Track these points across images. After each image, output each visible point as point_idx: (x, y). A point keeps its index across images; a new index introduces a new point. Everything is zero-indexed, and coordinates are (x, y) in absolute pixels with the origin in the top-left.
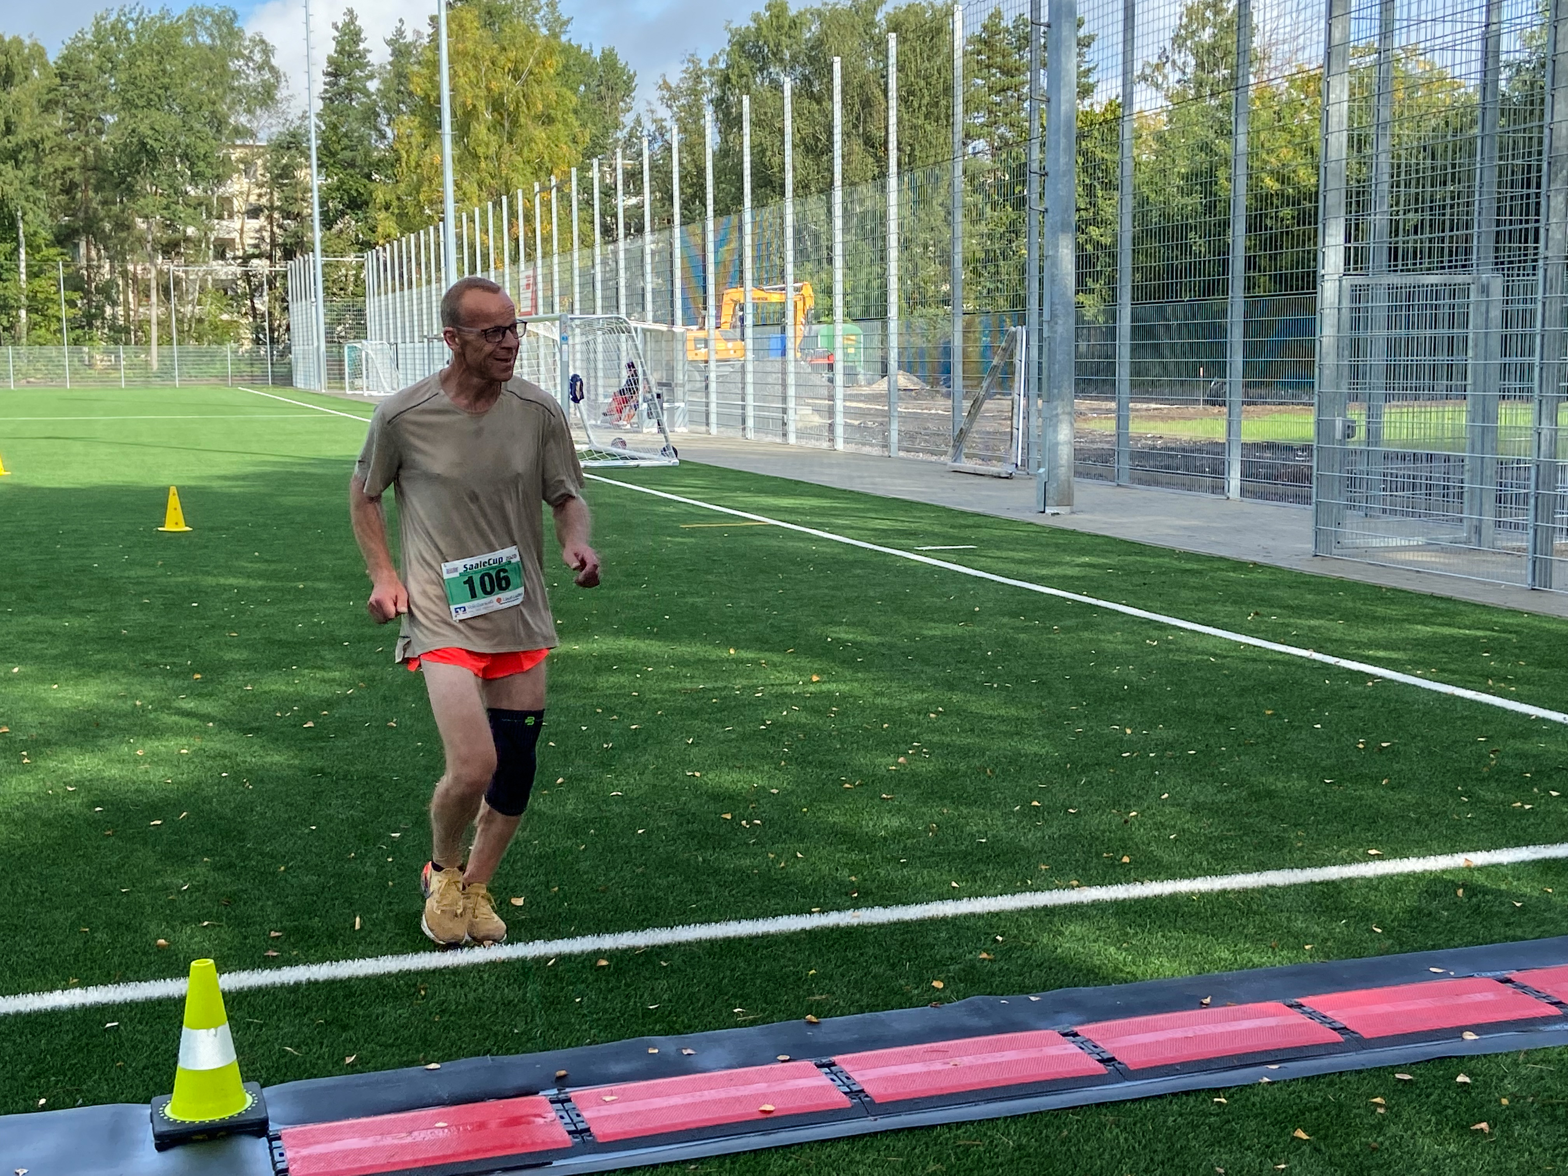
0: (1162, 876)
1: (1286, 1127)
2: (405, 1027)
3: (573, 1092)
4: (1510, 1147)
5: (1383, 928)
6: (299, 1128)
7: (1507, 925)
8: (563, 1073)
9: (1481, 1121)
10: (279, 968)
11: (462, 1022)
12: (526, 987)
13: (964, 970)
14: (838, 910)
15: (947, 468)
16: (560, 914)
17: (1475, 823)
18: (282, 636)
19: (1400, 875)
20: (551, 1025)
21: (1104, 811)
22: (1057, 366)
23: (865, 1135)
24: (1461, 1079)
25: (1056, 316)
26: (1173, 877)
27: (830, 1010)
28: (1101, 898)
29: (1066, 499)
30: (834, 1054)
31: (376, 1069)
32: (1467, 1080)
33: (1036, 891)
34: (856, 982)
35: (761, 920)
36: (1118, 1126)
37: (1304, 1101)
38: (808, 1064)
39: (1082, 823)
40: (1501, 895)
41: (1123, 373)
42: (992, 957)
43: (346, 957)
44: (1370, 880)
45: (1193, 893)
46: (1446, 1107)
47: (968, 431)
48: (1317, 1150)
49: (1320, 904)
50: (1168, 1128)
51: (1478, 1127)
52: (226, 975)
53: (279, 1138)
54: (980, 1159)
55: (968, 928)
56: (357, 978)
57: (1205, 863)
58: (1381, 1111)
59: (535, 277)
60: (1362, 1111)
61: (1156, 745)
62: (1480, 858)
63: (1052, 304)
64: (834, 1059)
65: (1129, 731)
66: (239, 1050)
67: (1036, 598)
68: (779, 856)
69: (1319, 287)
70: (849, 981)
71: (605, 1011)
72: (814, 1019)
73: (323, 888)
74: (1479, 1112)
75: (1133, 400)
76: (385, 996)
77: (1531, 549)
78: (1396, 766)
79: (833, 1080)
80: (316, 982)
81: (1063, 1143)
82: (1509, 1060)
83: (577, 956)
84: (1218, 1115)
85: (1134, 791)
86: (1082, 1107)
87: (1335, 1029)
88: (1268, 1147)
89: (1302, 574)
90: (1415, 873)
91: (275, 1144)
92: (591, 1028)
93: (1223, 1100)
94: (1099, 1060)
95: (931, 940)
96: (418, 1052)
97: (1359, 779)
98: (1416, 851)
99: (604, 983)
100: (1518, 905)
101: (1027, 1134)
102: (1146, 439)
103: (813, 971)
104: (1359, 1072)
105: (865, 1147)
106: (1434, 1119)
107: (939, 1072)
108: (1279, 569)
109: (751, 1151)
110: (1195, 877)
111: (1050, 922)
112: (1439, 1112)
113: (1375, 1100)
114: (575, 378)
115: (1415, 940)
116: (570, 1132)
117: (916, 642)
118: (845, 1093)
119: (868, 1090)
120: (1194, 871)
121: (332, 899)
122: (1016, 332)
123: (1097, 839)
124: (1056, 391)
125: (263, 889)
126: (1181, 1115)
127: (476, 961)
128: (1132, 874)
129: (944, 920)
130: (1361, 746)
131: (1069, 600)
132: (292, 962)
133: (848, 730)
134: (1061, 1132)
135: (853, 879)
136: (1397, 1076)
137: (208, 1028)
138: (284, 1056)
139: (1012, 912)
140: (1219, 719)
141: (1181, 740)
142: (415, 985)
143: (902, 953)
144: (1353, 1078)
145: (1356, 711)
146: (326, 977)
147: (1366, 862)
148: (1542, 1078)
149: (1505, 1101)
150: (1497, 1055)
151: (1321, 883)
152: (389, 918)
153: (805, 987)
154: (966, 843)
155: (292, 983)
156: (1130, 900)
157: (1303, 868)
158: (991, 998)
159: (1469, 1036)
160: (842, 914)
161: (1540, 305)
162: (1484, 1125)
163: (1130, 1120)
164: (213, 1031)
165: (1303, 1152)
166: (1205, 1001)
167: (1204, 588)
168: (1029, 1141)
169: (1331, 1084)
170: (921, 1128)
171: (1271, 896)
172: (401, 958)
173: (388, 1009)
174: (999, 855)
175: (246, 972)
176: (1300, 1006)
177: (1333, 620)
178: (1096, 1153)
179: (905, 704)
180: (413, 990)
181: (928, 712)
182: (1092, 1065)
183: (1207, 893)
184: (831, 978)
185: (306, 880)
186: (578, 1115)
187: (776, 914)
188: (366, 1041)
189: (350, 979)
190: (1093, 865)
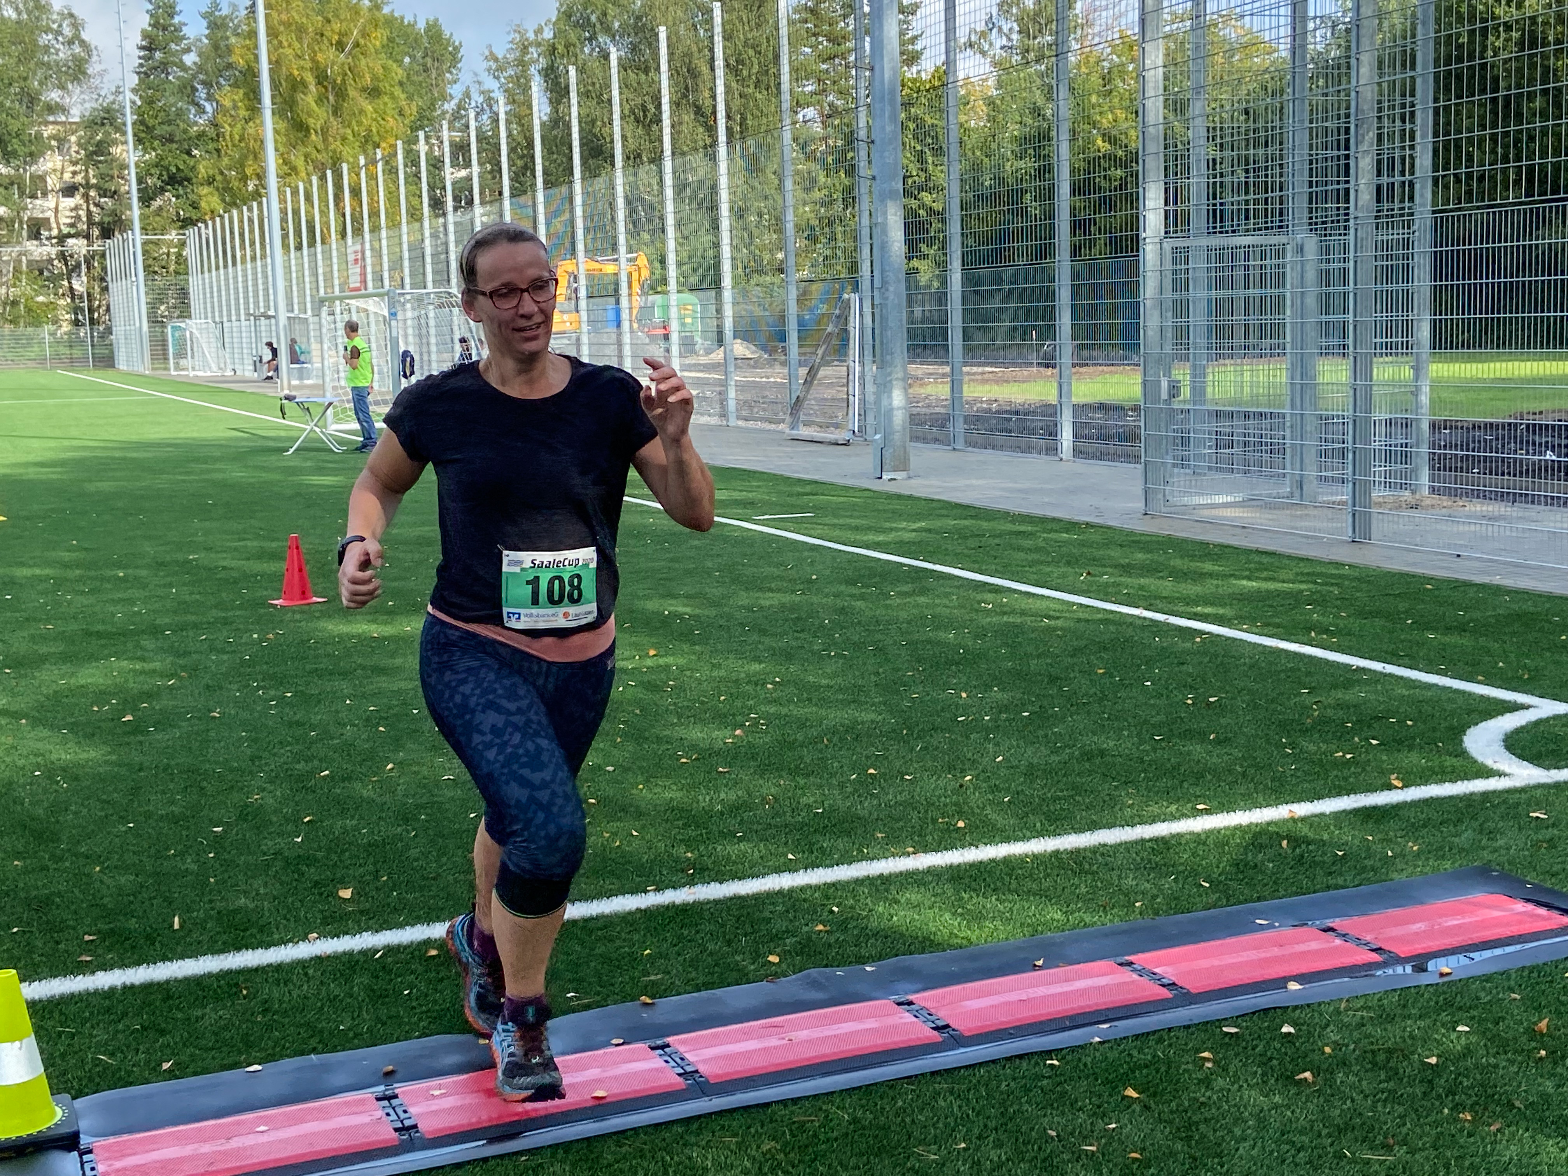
0: (997, 839)
1: (1117, 1087)
2: (225, 1028)
3: (400, 1088)
4: (1333, 1095)
5: (1210, 882)
6: (112, 1140)
7: (1330, 874)
8: (390, 1068)
9: (1304, 1071)
10: (93, 973)
11: (287, 1020)
12: (353, 981)
13: (800, 943)
14: (674, 888)
15: (785, 436)
16: (389, 905)
17: (1299, 774)
18: (100, 627)
19: (1226, 828)
20: (378, 1020)
21: (940, 776)
22: (889, 333)
23: (700, 1117)
24: (1286, 1029)
25: (887, 282)
26: (1007, 840)
27: (665, 990)
28: (936, 864)
29: (902, 465)
30: (668, 1036)
31: (195, 1074)
32: (1292, 1030)
33: (872, 859)
34: (692, 960)
35: (595, 902)
36: (952, 1093)
37: (1135, 1060)
38: (641, 1046)
39: (918, 789)
40: (1324, 845)
41: (956, 340)
42: (828, 928)
43: (165, 959)
44: (1199, 835)
45: (1027, 856)
46: (1271, 1059)
47: (805, 398)
48: (1147, 1107)
49: (1150, 861)
50: (1002, 1093)
51: (1302, 1076)
52: (36, 983)
53: (90, 1152)
54: (815, 1135)
55: (805, 900)
56: (176, 980)
57: (1038, 825)
58: (1209, 1065)
59: (363, 252)
60: (1190, 1066)
61: (992, 708)
62: (1303, 809)
63: (883, 271)
64: (669, 1040)
65: (964, 695)
66: (48, 1062)
67: (873, 564)
68: (614, 834)
69: (1141, 250)
70: (685, 959)
71: (435, 1002)
72: (649, 1001)
73: (142, 887)
74: (1302, 1061)
75: (966, 364)
76: (205, 997)
77: (1350, 502)
78: (1222, 721)
79: (667, 1062)
80: (132, 986)
81: (897, 1115)
82: (1332, 1008)
83: (406, 947)
84: (1050, 1077)
85: (970, 755)
86: (916, 1076)
87: (1163, 986)
88: (1099, 1107)
89: (1132, 533)
90: (1241, 826)
91: (86, 1158)
92: (420, 1020)
93: (1055, 1062)
94: (933, 1028)
95: (767, 914)
96: (240, 1053)
97: (1188, 735)
98: (1242, 804)
99: (434, 974)
100: (1340, 853)
101: (863, 1106)
102: (982, 402)
103: (648, 951)
104: (1189, 1027)
105: (700, 1128)
106: (1260, 1071)
107: (775, 1048)
108: (1109, 528)
109: (583, 1139)
110: (1029, 839)
111: (887, 890)
112: (1265, 1064)
113: (1203, 1055)
114: (406, 354)
115: (1242, 893)
116: (396, 1130)
117: (754, 612)
118: (679, 1075)
119: (702, 1069)
120: (1028, 834)
121: (150, 899)
122: (849, 300)
123: (933, 804)
124: (889, 357)
125: (76, 891)
126: (1014, 1079)
127: (300, 956)
128: (968, 838)
129: (780, 892)
130: (1190, 702)
131: (905, 565)
132: (106, 967)
133: (685, 703)
134: (896, 1103)
135: (689, 855)
136: (1225, 1029)
137: (13, 1041)
138: (97, 1065)
139: (848, 882)
140: (1053, 680)
141: (1015, 702)
142: (237, 985)
143: (737, 928)
144: (1182, 1034)
145: (1185, 667)
146: (142, 981)
147: (1195, 817)
148: (1363, 1025)
149: (1328, 1050)
150: (1320, 1004)
151: (1151, 840)
152: (211, 917)
153: (640, 968)
154: (803, 814)
155: (106, 988)
156: (965, 864)
157: (1133, 826)
158: (827, 970)
159: (1293, 986)
160: (678, 891)
161: (1352, 263)
162: (1307, 1075)
163: (964, 1087)
164: (17, 1044)
165: (1134, 1111)
166: (1037, 963)
167: (1038, 550)
168: (864, 1113)
169: (1160, 1040)
170: (757, 1105)
171: (1103, 854)
172: (222, 957)
173: (208, 1010)
174: (835, 825)
175: (57, 980)
176: (1130, 964)
177: (1162, 578)
178: (931, 1122)
179: (743, 675)
180: (234, 990)
181: (764, 684)
182: (926, 1033)
183: (1041, 854)
184: (666, 957)
185: (123, 880)
186: (405, 1112)
187: (610, 894)
188: (184, 1045)
189: (168, 982)
190: (928, 831)
